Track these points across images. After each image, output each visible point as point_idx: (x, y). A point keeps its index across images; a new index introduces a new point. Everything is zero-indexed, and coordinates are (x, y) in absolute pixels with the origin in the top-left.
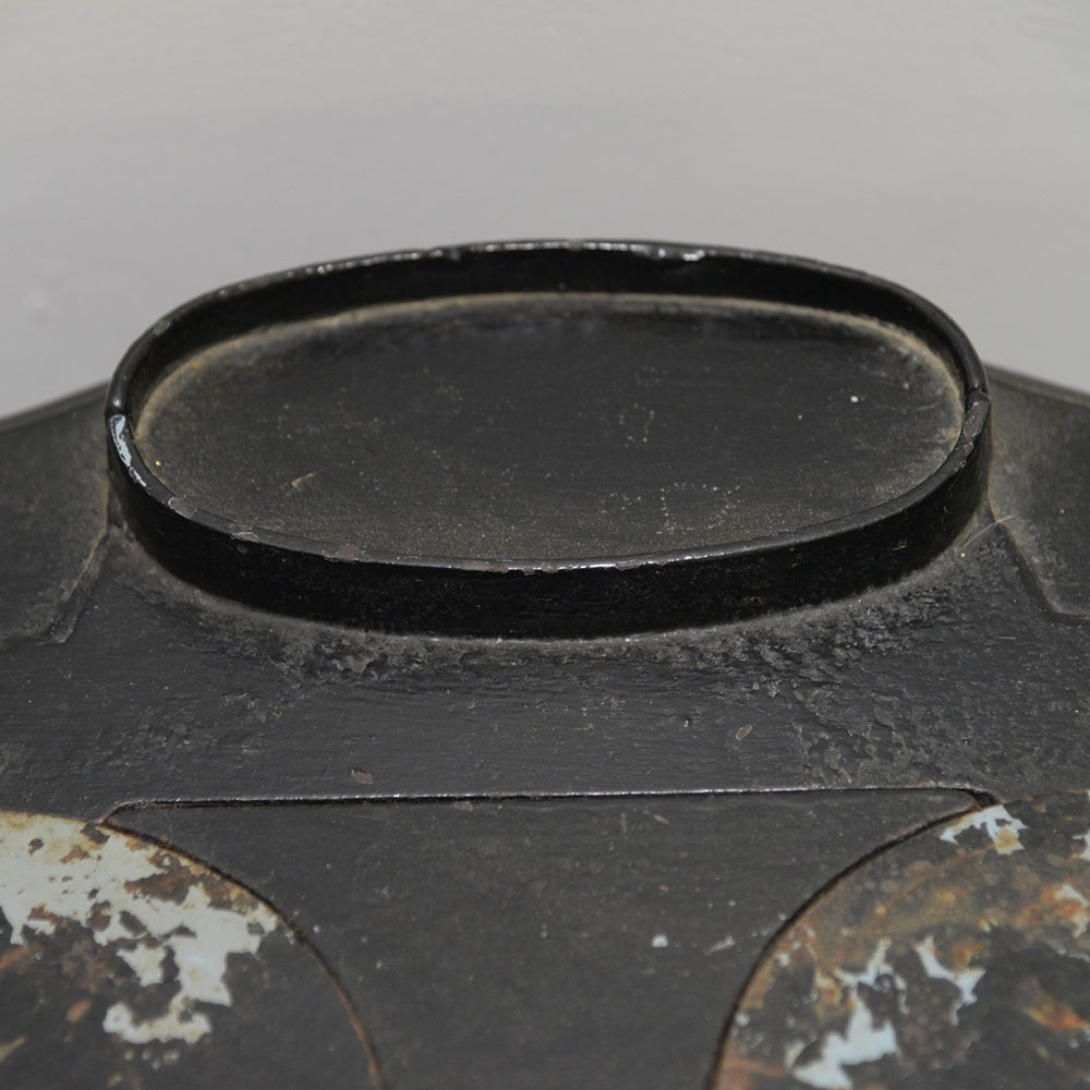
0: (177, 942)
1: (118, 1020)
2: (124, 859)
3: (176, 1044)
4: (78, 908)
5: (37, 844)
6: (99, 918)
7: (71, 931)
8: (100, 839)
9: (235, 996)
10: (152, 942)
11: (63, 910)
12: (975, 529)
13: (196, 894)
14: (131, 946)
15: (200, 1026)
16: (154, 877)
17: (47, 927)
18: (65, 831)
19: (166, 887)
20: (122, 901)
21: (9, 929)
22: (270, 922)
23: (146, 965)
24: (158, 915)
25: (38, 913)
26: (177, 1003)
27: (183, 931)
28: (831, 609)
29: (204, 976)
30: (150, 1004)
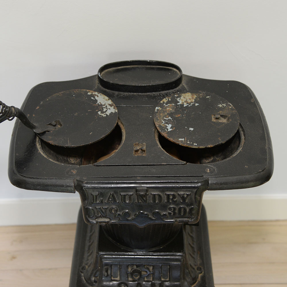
0: (108, 109)
1: (99, 113)
2: (110, 102)
3: (102, 116)
4: (103, 104)
5: (104, 98)
6: (104, 105)
7: (101, 105)
8: (109, 100)
9: (109, 115)
10: (106, 108)
11: (102, 103)
12: (181, 85)
13: (113, 107)
14: (105, 108)
15: (105, 116)
16: (111, 104)
17: (100, 104)
18: (107, 98)
19: (111, 105)
20: (107, 105)
21: (97, 103)
22: (117, 111)
23: (105, 110)
24: (109, 107)
25: (100, 103)
26: (105, 113)
27: (110, 109)
28: (167, 91)
29: (108, 113)
30: (102, 112)
